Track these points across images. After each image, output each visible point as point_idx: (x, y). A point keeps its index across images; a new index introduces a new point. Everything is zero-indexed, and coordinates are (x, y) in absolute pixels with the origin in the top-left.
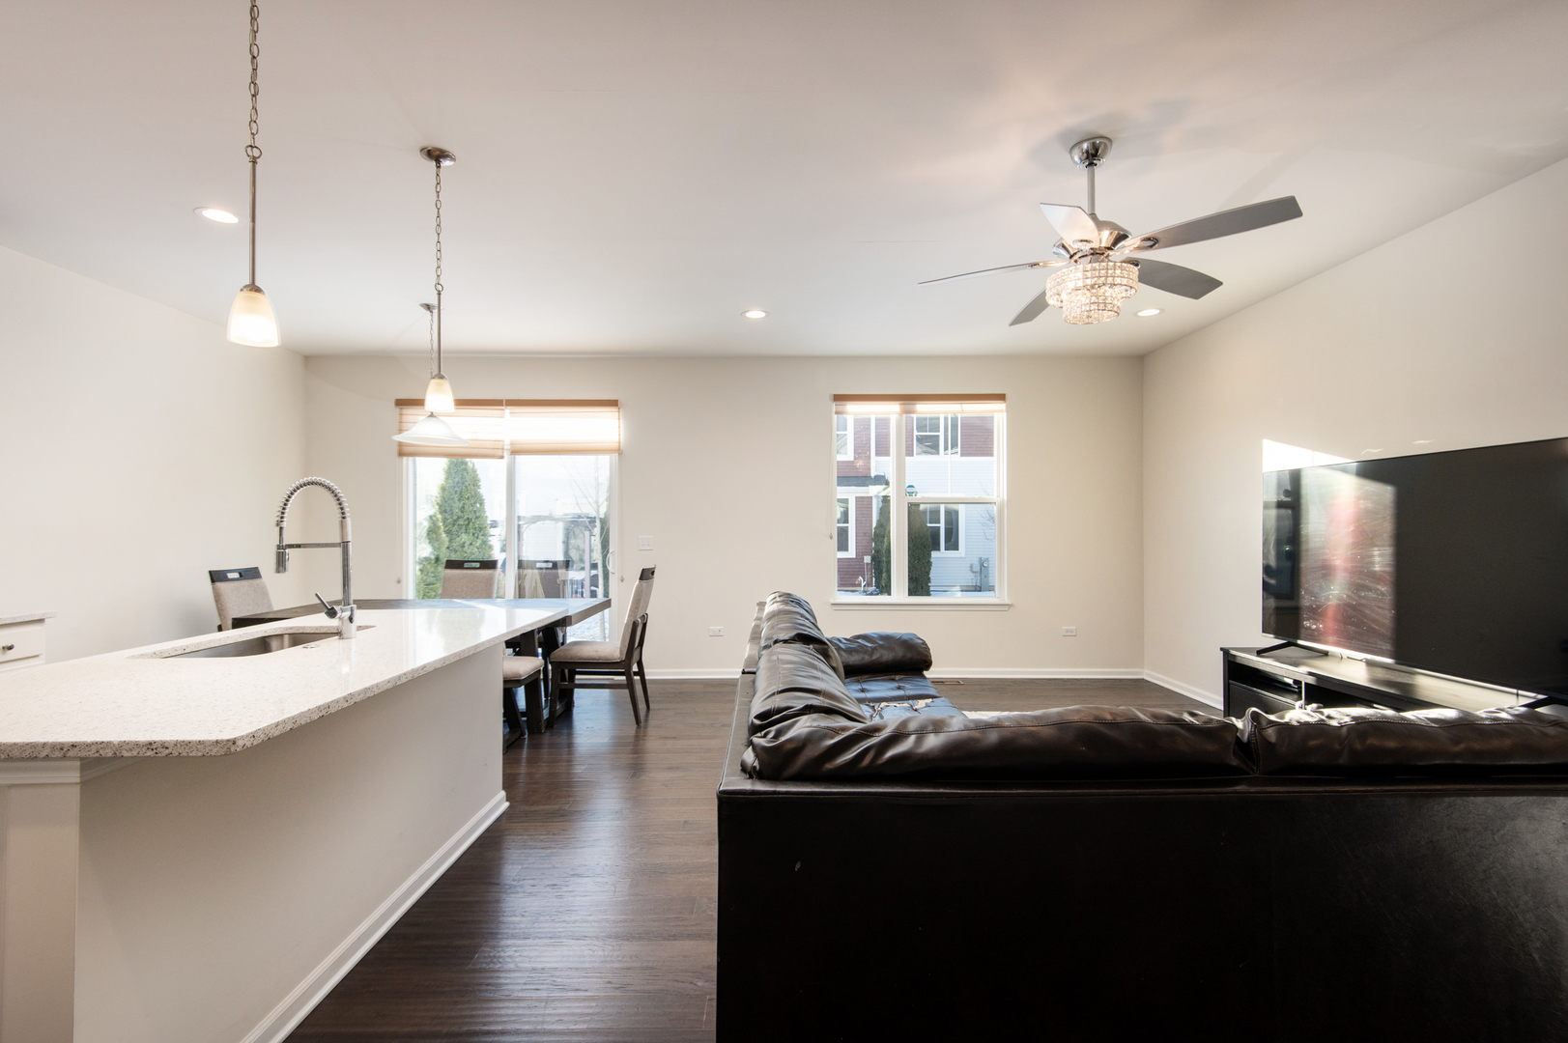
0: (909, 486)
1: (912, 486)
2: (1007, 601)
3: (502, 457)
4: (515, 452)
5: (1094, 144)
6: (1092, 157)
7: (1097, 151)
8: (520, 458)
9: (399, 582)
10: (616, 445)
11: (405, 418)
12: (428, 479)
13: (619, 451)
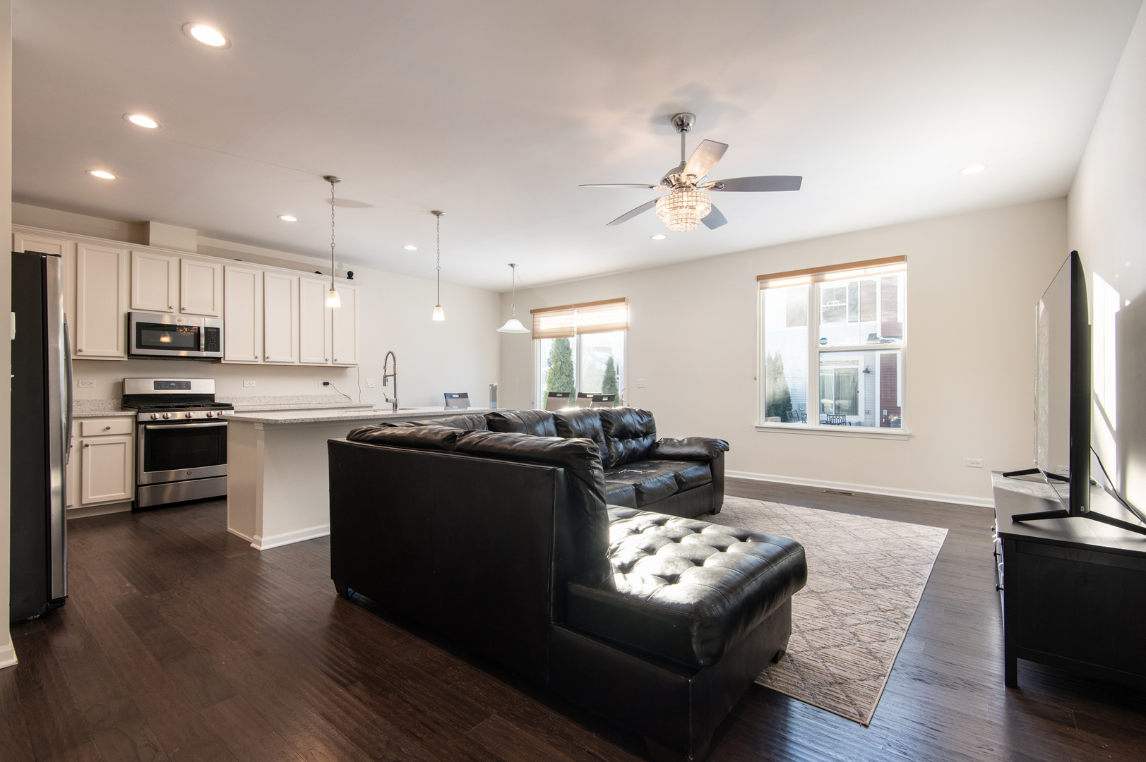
0: (823, 339)
1: (825, 339)
2: (908, 433)
3: (573, 336)
4: (580, 333)
5: (679, 118)
6: (681, 125)
7: (683, 121)
8: (584, 336)
9: (533, 403)
10: (624, 325)
11: (536, 319)
12: (546, 348)
13: (627, 328)
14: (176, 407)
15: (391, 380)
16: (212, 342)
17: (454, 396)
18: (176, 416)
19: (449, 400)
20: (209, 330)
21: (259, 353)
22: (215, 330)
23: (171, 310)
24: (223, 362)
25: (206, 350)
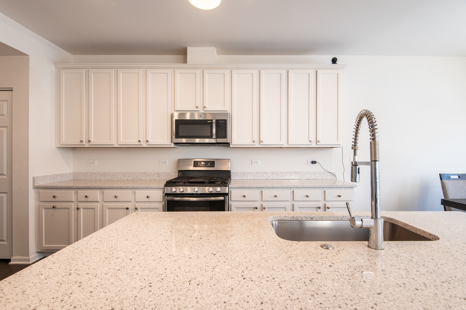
14: (189, 182)
15: (365, 171)
16: (222, 131)
17: (452, 177)
18: (187, 190)
19: (446, 182)
20: (220, 122)
21: (256, 139)
22: (224, 122)
23: (197, 109)
24: (231, 146)
25: (217, 137)
